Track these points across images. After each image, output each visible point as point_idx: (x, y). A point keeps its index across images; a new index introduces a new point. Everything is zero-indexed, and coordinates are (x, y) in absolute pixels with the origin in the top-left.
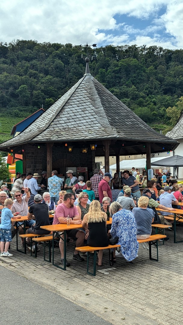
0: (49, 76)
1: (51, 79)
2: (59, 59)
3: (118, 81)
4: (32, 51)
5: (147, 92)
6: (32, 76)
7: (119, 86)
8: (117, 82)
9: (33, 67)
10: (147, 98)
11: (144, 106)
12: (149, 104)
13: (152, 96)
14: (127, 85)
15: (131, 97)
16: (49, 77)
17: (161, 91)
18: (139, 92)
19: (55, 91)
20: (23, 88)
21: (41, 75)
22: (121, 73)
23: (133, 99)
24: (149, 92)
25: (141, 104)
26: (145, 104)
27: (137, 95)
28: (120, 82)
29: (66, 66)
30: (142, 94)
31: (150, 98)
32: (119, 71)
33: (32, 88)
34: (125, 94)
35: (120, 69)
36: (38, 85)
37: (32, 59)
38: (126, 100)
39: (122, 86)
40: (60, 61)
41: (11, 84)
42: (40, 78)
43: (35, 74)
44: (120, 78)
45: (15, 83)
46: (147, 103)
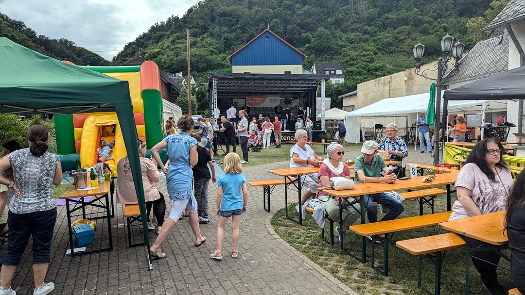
0: (306, 6)
1: (309, 9)
3: (395, 5)
5: (434, 15)
6: (287, 8)
7: (396, 10)
10: (435, 23)
11: (429, 34)
12: (437, 31)
13: (442, 21)
14: (407, 9)
15: (412, 23)
17: (455, 13)
18: (423, 16)
19: (314, 24)
20: (276, 22)
21: (298, 6)
23: (415, 25)
24: (437, 15)
25: (425, 32)
26: (432, 31)
27: (420, 20)
28: (397, 6)
30: (427, 18)
31: (439, 23)
33: (286, 22)
34: (403, 21)
36: (294, 18)
38: (405, 28)
39: (400, 10)
41: (261, 20)
42: (296, 10)
43: (291, 5)
45: (267, 18)
46: (434, 30)
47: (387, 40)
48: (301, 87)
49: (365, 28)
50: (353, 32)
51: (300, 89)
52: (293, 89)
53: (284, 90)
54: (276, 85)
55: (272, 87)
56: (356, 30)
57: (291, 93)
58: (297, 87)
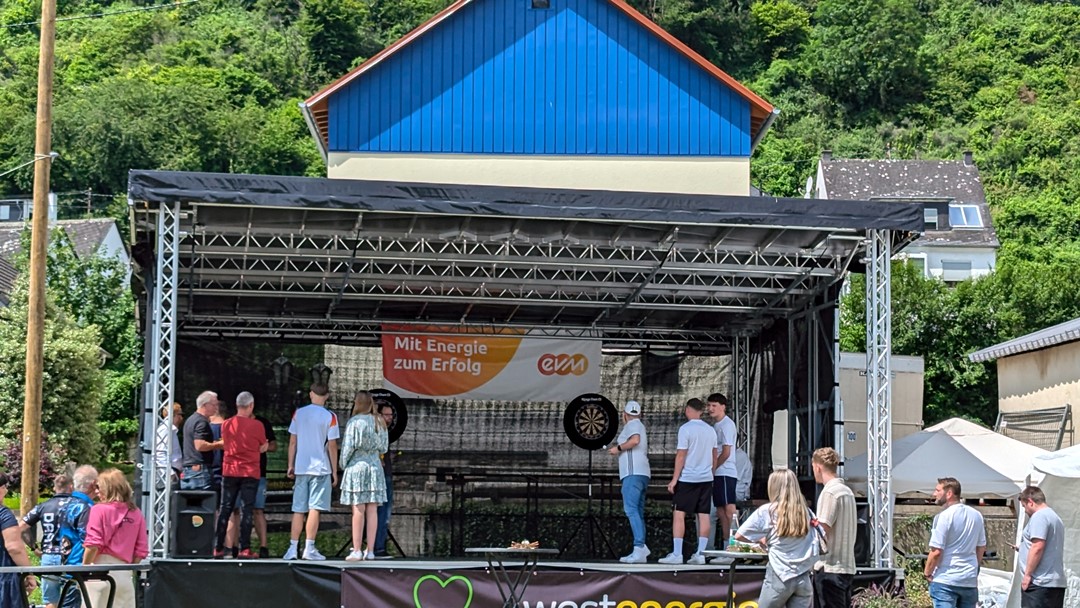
48: (739, 280)
51: (727, 291)
52: (685, 290)
53: (627, 299)
54: (575, 264)
55: (549, 273)
57: (674, 319)
58: (708, 279)
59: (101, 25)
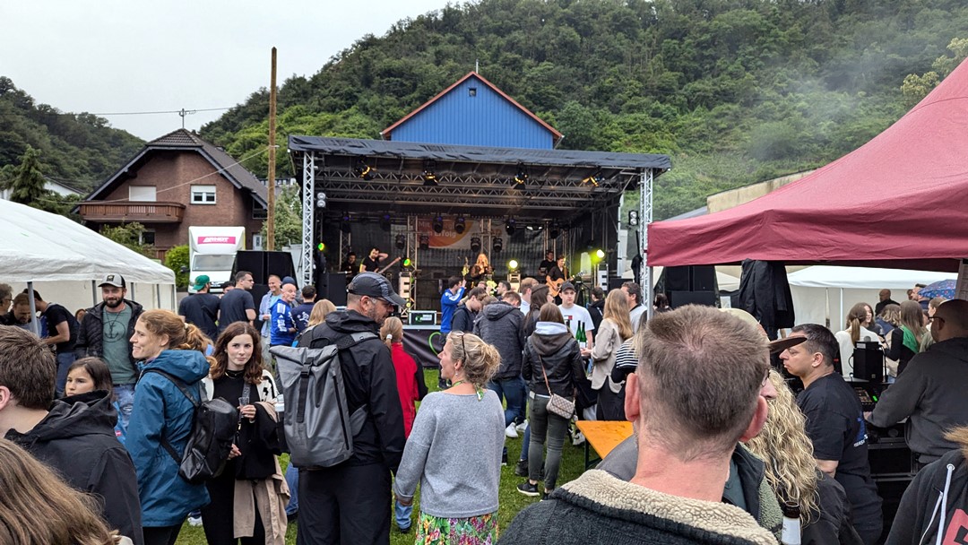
0: (545, 63)
1: (549, 69)
2: (570, 25)
3: (708, 66)
4: (512, 13)
5: (782, 88)
6: (509, 65)
7: (710, 76)
8: (707, 70)
9: (512, 46)
10: (784, 101)
11: (776, 119)
12: (788, 115)
13: (797, 97)
14: (731, 73)
15: (742, 100)
16: (545, 65)
17: (820, 84)
18: (762, 87)
19: (559, 96)
21: (529, 62)
22: (716, 46)
23: (746, 104)
24: (788, 86)
25: (766, 116)
26: (779, 115)
27: (756, 96)
28: (712, 68)
29: (585, 39)
30: (770, 92)
31: (791, 100)
32: (712, 43)
34: (725, 96)
35: (713, 39)
36: (521, 84)
37: (509, 31)
38: (729, 109)
39: (718, 75)
40: (571, 30)
42: (525, 70)
43: (515, 60)
44: (715, 58)
46: (784, 112)
47: (697, 128)
49: (654, 106)
50: (633, 112)
56: (639, 108)
59: (316, 119)
